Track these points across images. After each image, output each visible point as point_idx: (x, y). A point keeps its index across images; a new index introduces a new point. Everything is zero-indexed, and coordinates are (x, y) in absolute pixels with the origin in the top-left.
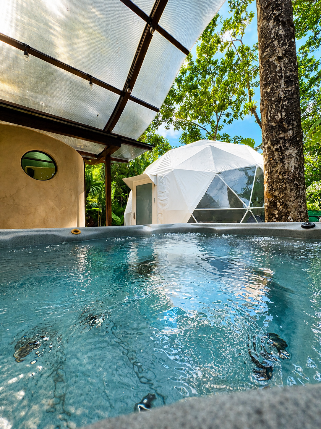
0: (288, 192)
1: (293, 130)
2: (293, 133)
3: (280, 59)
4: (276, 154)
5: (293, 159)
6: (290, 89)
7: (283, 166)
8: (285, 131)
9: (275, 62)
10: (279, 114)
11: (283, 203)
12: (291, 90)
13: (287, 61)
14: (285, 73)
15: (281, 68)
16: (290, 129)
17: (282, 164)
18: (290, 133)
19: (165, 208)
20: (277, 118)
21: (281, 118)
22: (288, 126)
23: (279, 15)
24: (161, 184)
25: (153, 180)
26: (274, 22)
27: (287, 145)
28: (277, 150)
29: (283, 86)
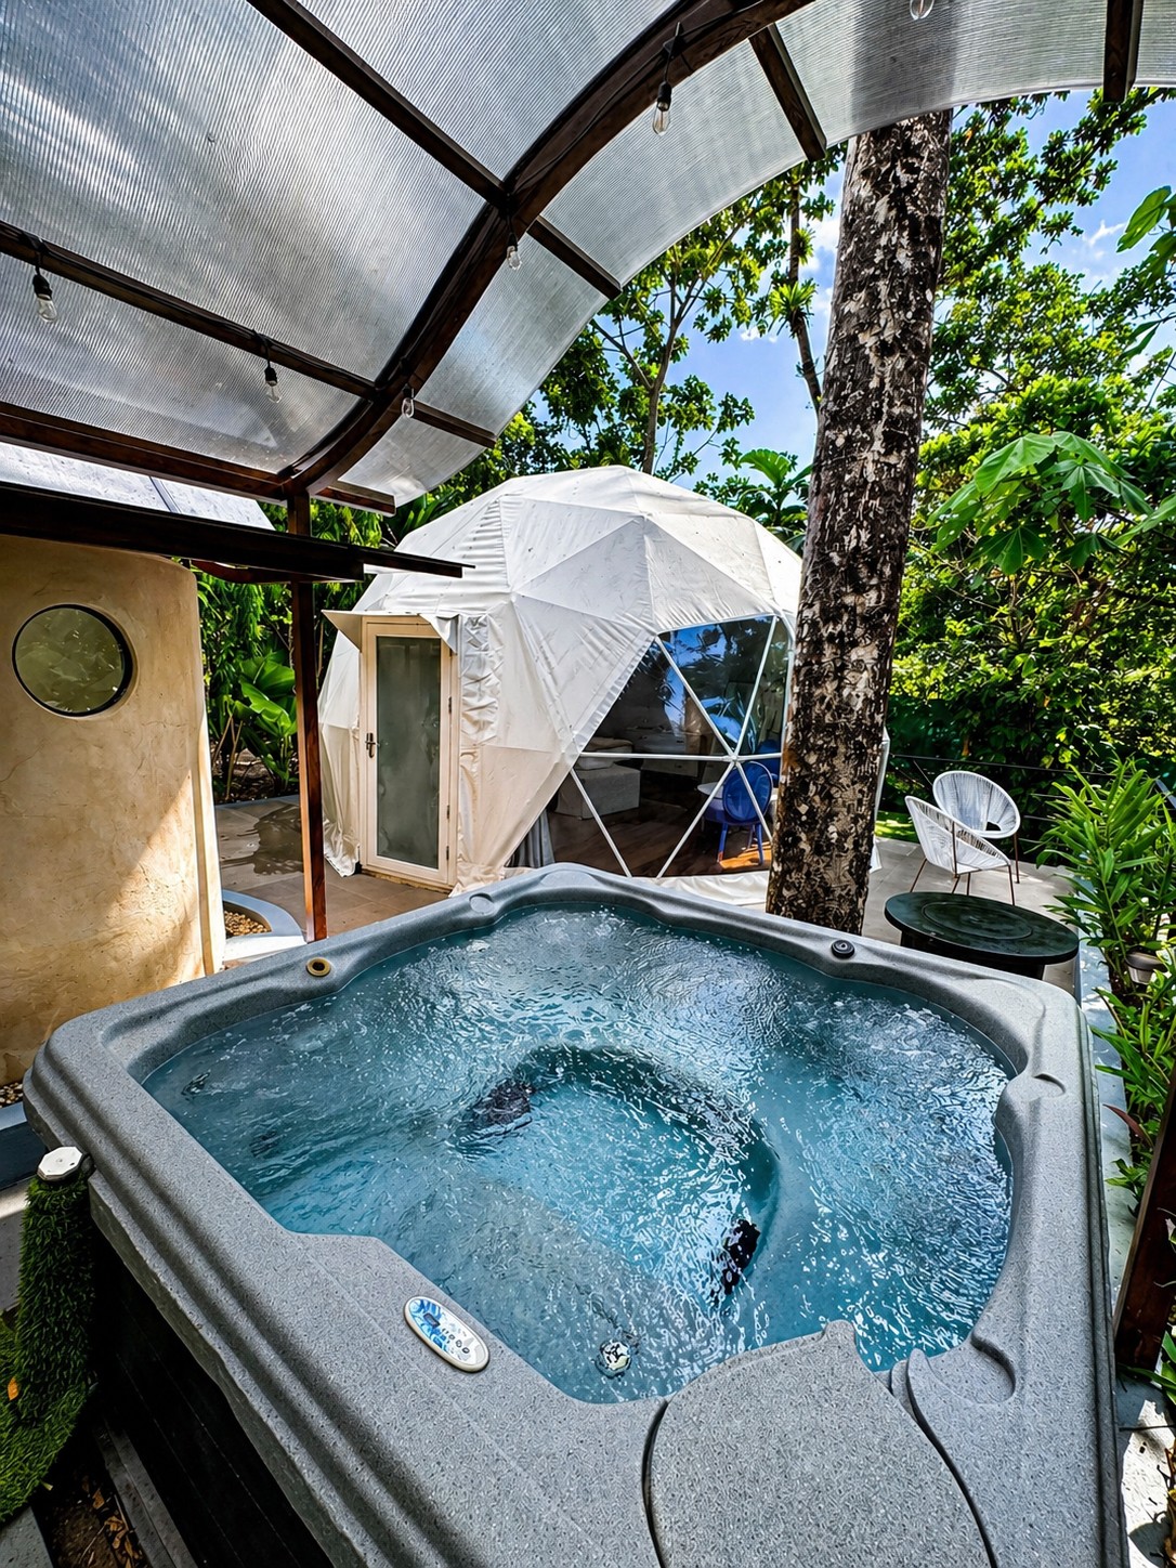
0: (838, 762)
1: (879, 589)
2: (879, 597)
3: (884, 350)
4: (828, 651)
5: (865, 675)
6: (893, 460)
7: (839, 689)
8: (860, 590)
9: (872, 355)
10: (853, 532)
11: (823, 788)
12: (895, 466)
13: (901, 365)
14: (891, 405)
15: (882, 384)
16: (872, 587)
17: (835, 684)
18: (871, 598)
19: (488, 734)
20: (846, 543)
21: (857, 548)
22: (870, 578)
23: (911, 187)
24: (473, 651)
25: (445, 634)
26: (890, 209)
27: (859, 631)
28: (831, 638)
29: (878, 446)
